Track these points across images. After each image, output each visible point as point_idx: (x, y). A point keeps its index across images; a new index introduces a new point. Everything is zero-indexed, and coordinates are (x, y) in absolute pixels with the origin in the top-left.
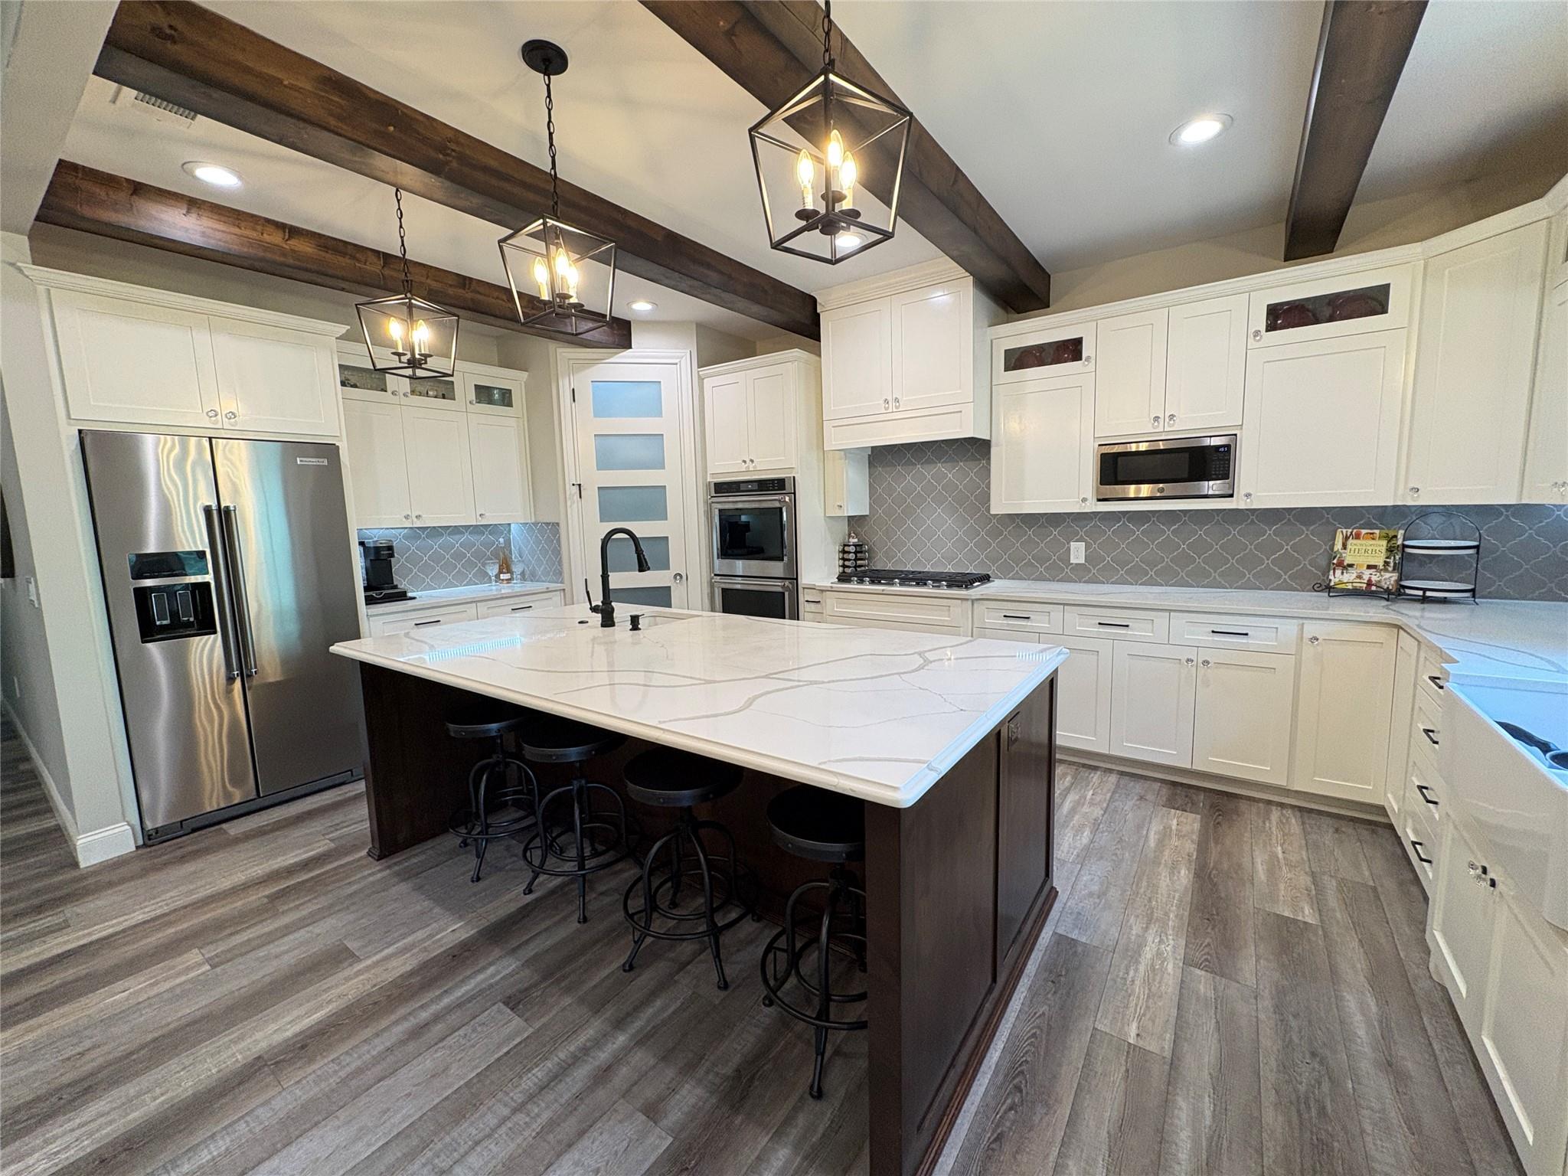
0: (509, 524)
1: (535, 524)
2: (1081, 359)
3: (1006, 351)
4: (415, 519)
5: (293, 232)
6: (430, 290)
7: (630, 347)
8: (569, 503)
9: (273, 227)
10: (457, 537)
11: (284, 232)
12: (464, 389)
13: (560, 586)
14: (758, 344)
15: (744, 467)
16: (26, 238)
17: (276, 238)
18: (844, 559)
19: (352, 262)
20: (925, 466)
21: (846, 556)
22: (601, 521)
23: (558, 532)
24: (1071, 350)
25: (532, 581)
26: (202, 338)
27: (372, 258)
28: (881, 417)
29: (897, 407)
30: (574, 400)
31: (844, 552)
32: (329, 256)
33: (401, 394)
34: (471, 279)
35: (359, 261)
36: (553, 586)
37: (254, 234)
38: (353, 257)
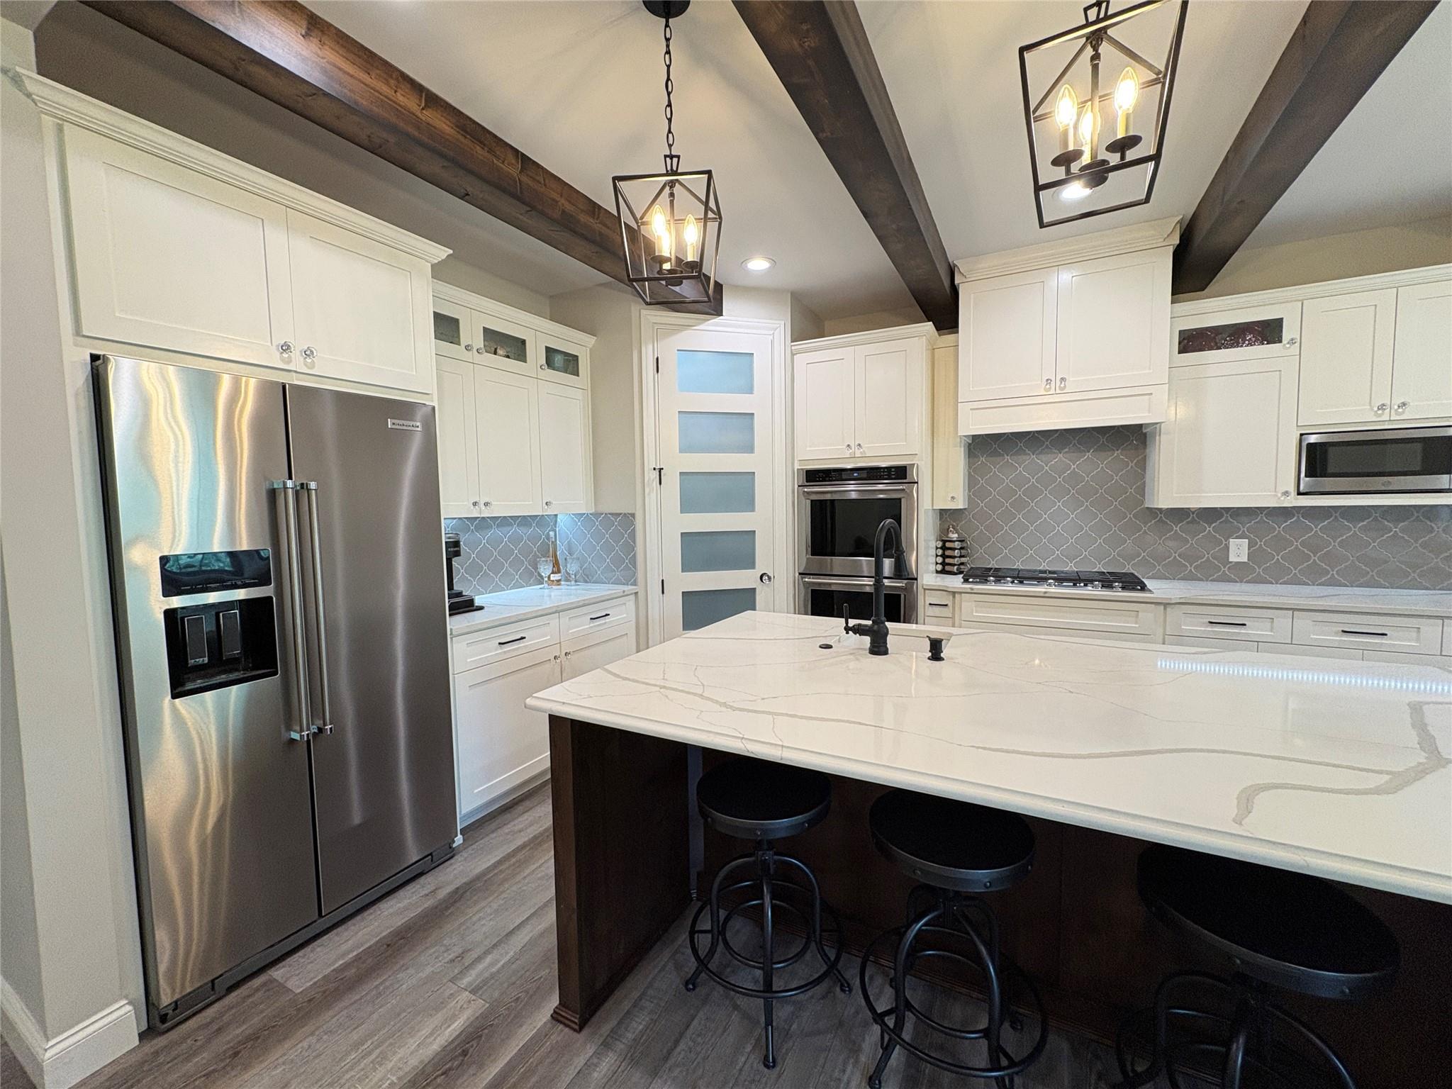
0: (556, 515)
1: (597, 515)
2: (1280, 341)
3: (1180, 332)
4: (483, 508)
5: (432, 100)
6: (564, 211)
7: (720, 313)
8: (647, 491)
9: (409, 86)
10: (505, 529)
11: (420, 100)
12: (536, 353)
13: (629, 588)
14: (827, 324)
15: (847, 454)
16: (31, 34)
17: (410, 103)
18: (944, 556)
19: (489, 156)
20: (1041, 456)
21: (948, 553)
22: (681, 513)
23: (632, 523)
24: (1269, 332)
25: (586, 582)
26: (277, 238)
27: (511, 157)
28: (1046, 399)
29: (1061, 389)
30: (658, 371)
31: (944, 548)
32: (466, 142)
33: (475, 350)
34: (600, 207)
35: (498, 158)
36: (620, 589)
37: (385, 89)
38: (491, 151)
